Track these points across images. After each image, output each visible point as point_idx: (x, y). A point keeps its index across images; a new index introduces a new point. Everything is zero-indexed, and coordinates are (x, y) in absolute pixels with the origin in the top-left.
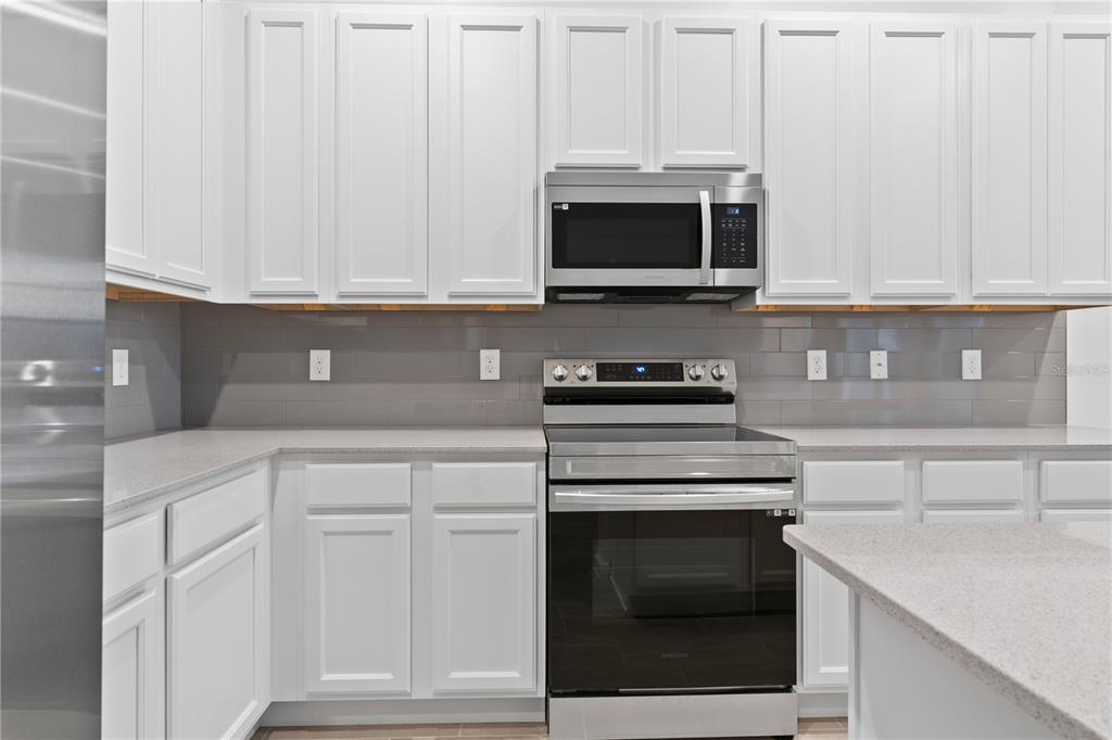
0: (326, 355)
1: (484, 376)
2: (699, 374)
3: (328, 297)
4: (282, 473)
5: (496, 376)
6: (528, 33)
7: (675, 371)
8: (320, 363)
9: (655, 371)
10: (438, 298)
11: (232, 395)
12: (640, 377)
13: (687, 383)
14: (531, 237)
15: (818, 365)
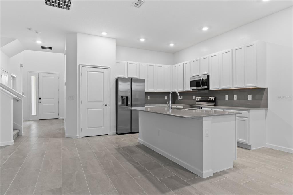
5: (194, 99)
6: (190, 63)
10: (184, 91)
12: (204, 99)
13: (209, 99)
15: (227, 97)
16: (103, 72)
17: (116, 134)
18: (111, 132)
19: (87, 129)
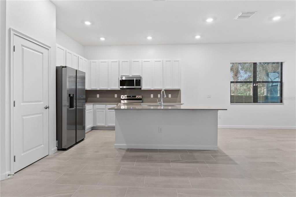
0: (99, 95)
1: (115, 97)
2: (137, 97)
3: (98, 89)
4: (94, 106)
5: (116, 97)
6: (118, 62)
7: (135, 97)
8: (98, 96)
9: (133, 97)
10: (109, 89)
11: (89, 99)
12: (131, 97)
13: (136, 98)
14: (118, 83)
15: (152, 96)
16: (42, 53)
17: (57, 151)
18: (52, 150)
19: (22, 154)
